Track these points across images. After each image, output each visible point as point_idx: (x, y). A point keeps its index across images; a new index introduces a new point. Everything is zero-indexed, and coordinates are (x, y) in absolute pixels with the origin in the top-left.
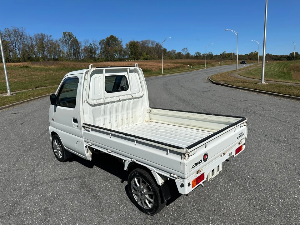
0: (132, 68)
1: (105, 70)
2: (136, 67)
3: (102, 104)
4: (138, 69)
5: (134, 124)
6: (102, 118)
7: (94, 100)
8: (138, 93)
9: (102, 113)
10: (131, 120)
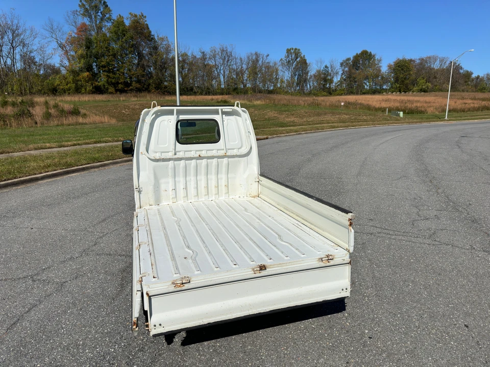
0: (227, 109)
1: (177, 110)
2: (235, 108)
3: (169, 160)
4: (239, 109)
5: (230, 197)
6: (171, 180)
7: (157, 152)
8: (239, 149)
9: (170, 172)
10: (223, 189)
